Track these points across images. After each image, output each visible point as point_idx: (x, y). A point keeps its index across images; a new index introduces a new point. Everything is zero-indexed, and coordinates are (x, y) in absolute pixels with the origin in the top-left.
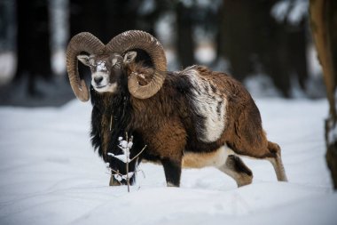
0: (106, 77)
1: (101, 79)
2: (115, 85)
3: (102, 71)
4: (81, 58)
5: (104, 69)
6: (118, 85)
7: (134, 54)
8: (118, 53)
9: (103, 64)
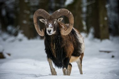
0: (52, 29)
1: (51, 31)
2: (55, 31)
3: (51, 27)
4: (41, 20)
5: (52, 26)
6: (56, 31)
7: (62, 19)
8: (56, 18)
9: (51, 24)
